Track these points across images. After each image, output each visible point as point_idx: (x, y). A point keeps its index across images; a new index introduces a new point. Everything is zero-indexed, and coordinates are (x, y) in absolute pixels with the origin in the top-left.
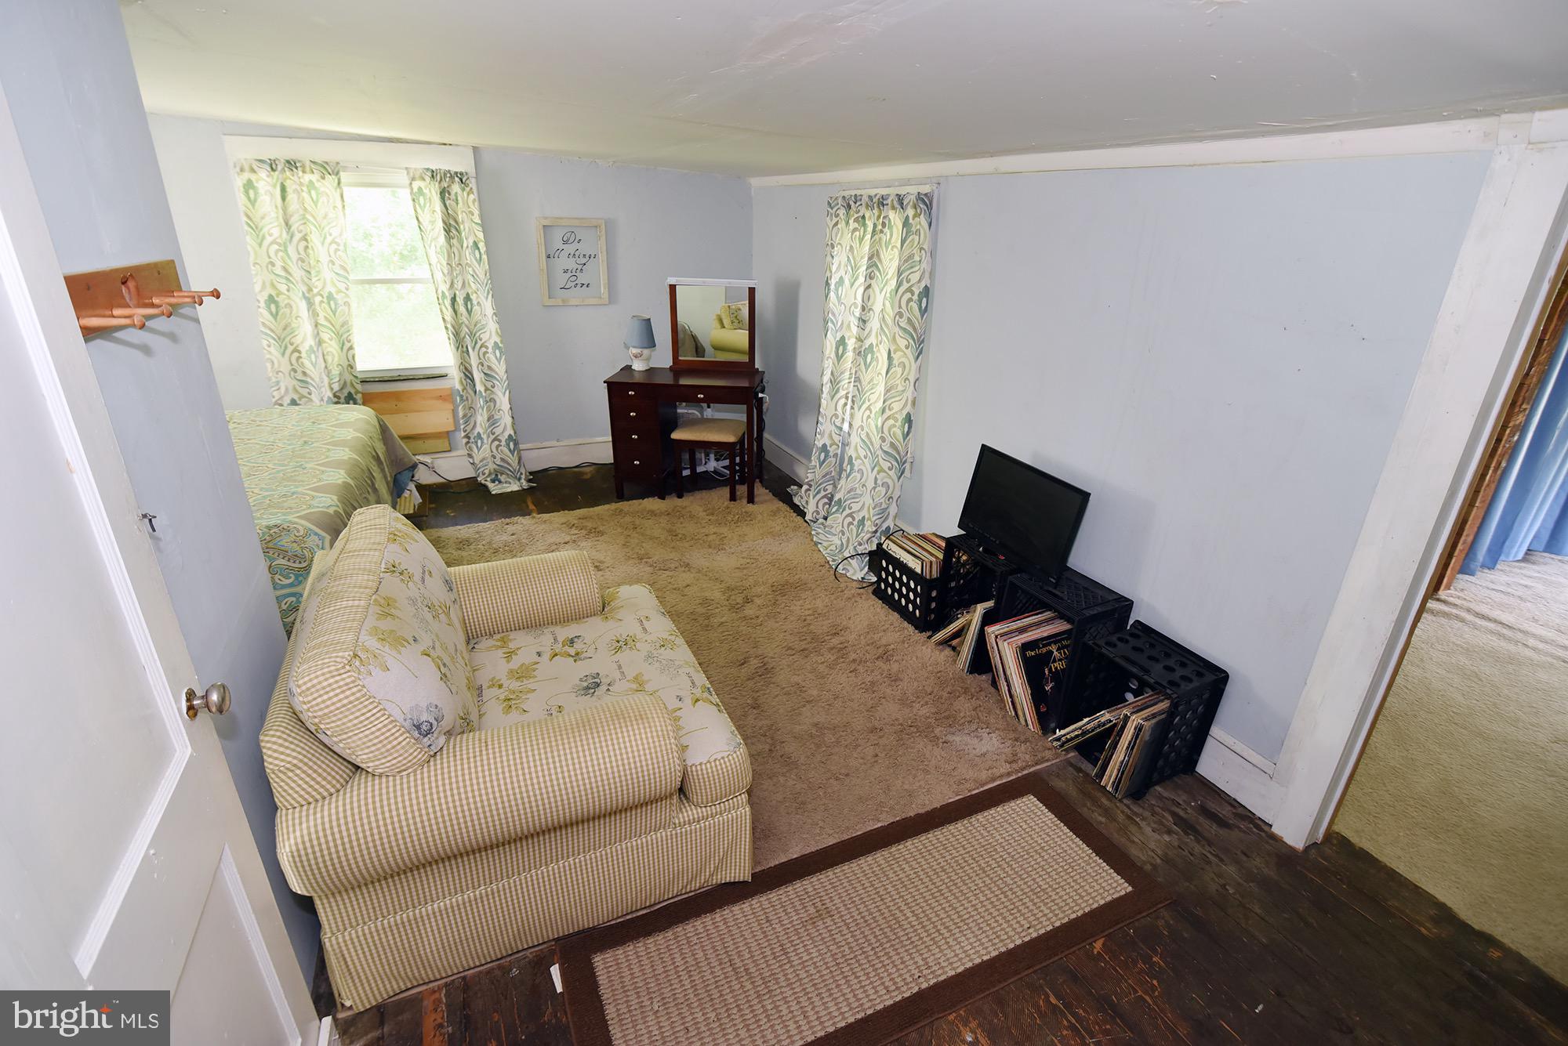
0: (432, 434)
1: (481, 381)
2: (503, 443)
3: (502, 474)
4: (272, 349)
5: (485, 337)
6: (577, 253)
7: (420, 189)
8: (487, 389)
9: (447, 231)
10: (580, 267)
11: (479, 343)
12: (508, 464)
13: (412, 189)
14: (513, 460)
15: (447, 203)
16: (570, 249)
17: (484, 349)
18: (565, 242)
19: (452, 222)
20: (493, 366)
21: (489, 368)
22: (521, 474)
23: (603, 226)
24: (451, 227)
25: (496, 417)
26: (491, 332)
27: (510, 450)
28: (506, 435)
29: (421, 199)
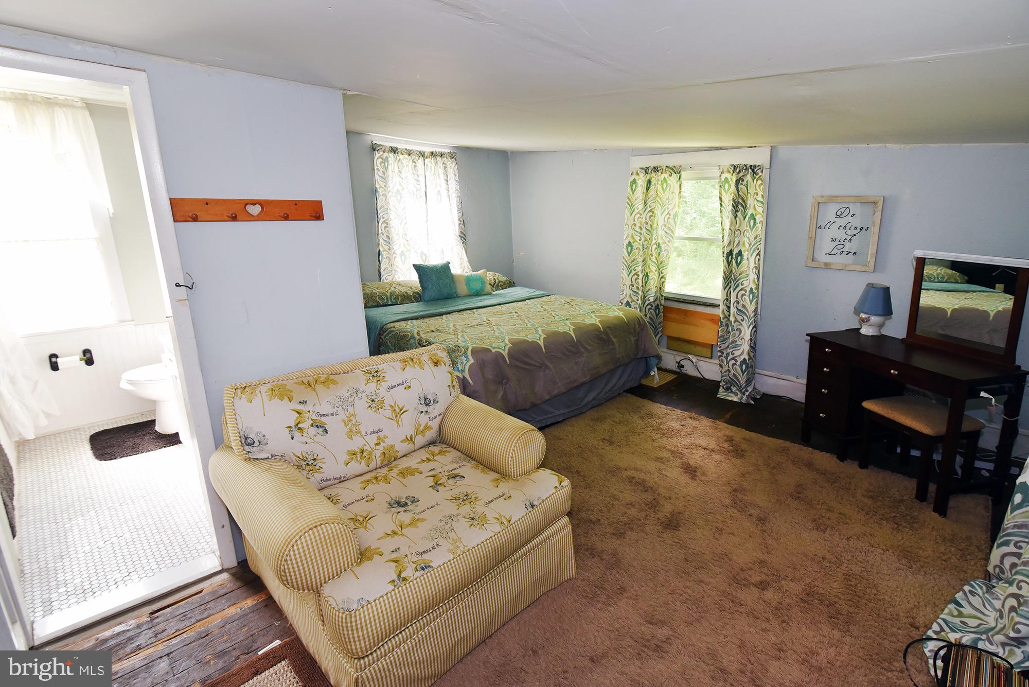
0: (702, 343)
1: (734, 315)
2: (738, 363)
3: (734, 386)
4: (624, 271)
5: (746, 283)
6: (850, 225)
7: (726, 178)
8: (736, 321)
9: (735, 206)
10: (849, 237)
11: (740, 287)
12: (738, 380)
13: (721, 179)
14: (742, 379)
15: (740, 187)
16: (842, 222)
17: (743, 292)
18: (838, 216)
19: (740, 201)
20: (747, 306)
21: (744, 306)
22: (747, 391)
23: (881, 203)
24: (739, 205)
25: (738, 343)
26: (749, 281)
27: (742, 370)
28: (742, 358)
29: (727, 186)
